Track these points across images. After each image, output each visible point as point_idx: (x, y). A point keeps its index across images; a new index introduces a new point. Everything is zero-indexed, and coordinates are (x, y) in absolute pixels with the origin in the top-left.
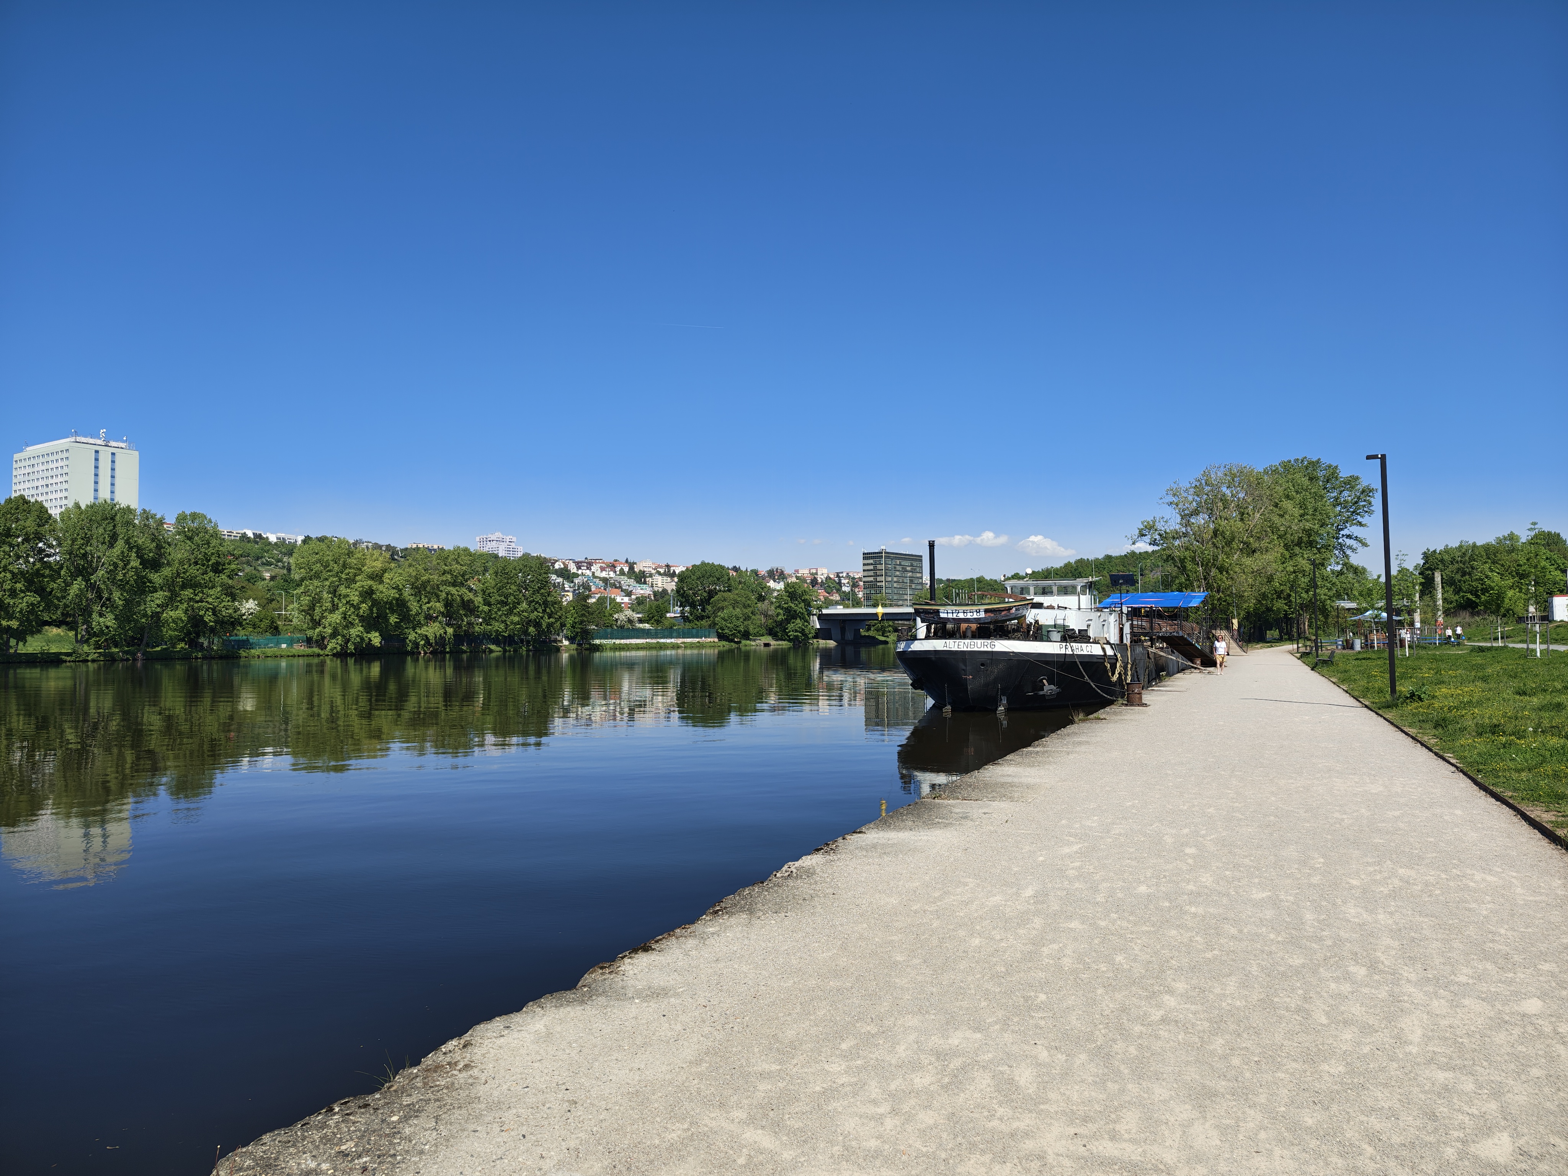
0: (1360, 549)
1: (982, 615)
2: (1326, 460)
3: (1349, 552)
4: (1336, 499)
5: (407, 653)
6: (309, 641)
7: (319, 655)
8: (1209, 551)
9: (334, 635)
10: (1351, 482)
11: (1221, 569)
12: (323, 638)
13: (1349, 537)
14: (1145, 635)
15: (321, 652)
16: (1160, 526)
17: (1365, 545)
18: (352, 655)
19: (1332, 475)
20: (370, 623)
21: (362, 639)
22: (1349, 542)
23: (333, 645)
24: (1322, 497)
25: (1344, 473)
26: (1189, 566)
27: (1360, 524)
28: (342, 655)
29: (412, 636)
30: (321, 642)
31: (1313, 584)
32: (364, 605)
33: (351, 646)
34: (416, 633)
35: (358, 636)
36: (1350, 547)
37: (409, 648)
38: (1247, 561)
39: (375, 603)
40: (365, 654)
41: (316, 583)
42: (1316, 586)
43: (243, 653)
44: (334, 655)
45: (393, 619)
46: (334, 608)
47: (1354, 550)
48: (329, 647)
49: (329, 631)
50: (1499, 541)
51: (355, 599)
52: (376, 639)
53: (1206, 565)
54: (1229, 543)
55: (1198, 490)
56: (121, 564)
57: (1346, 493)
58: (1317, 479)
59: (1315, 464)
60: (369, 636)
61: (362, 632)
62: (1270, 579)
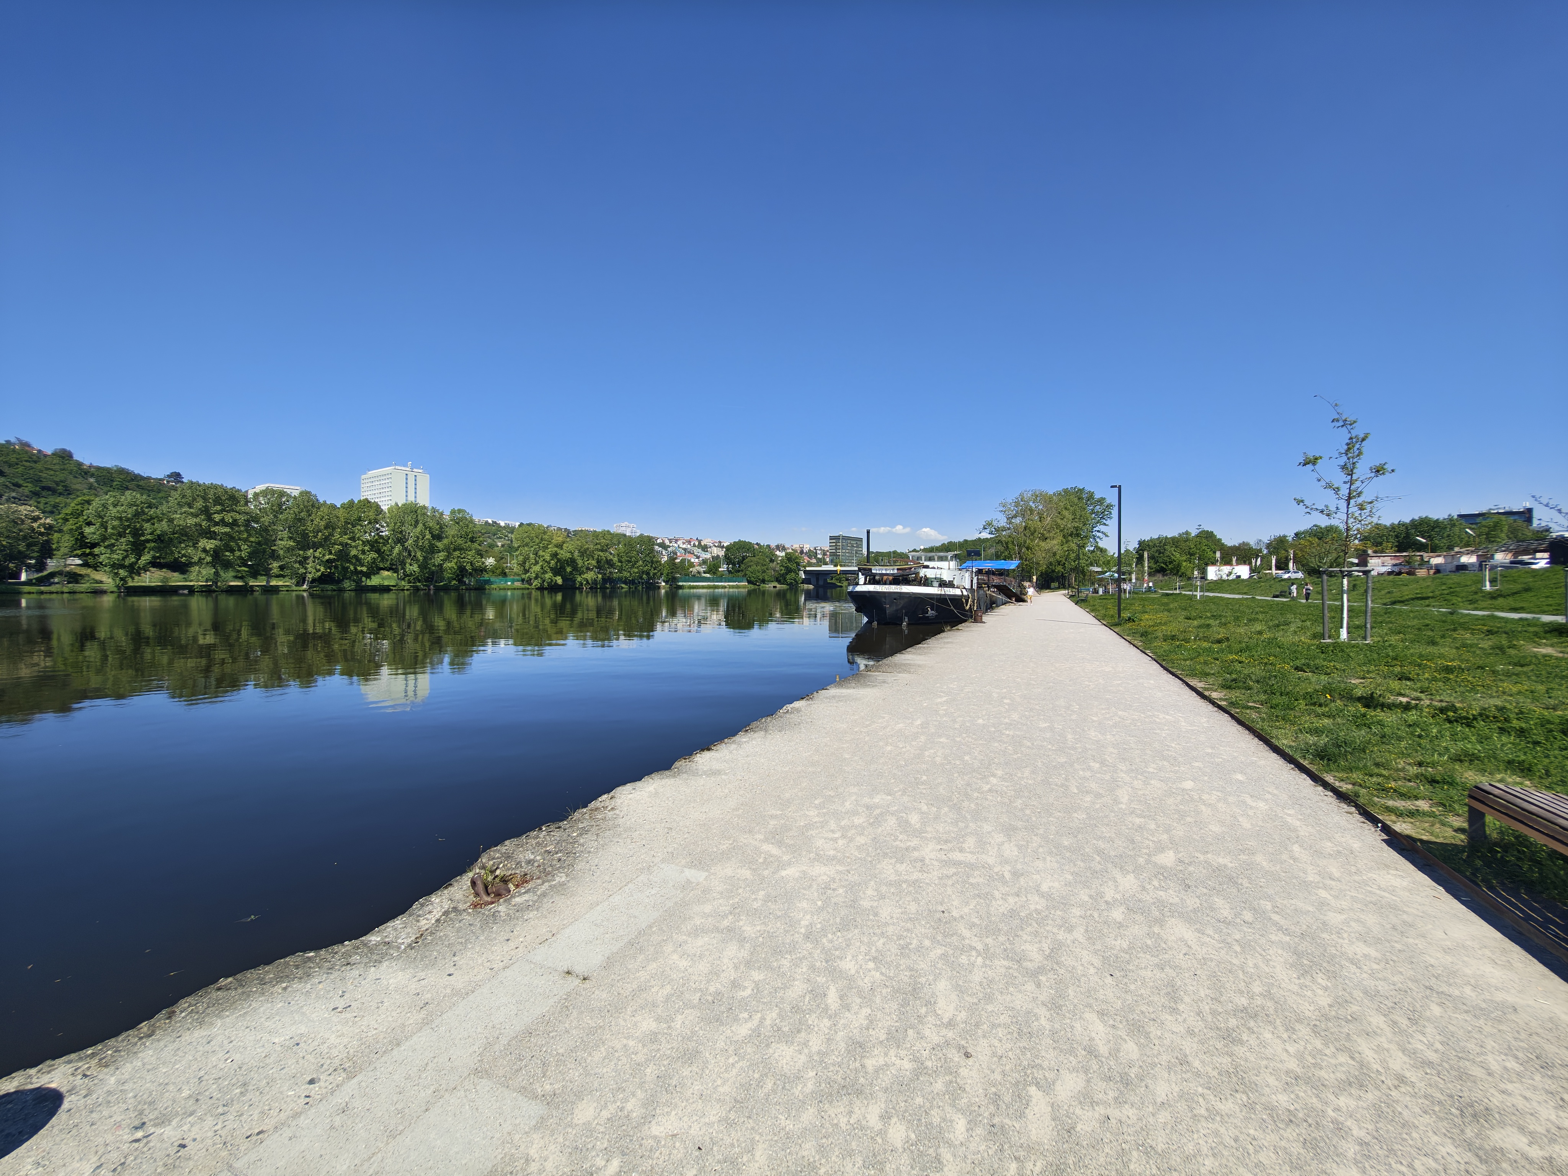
0: (1104, 538)
1: (896, 571)
2: (1088, 488)
3: (1098, 540)
4: (1093, 510)
5: (577, 588)
6: (523, 580)
7: (528, 589)
8: (1022, 538)
9: (536, 578)
10: (1101, 501)
11: (1028, 548)
12: (531, 579)
13: (1098, 531)
14: (985, 584)
15: (530, 587)
16: (994, 523)
17: (1107, 536)
18: (546, 589)
19: (1091, 495)
20: (556, 571)
21: (552, 580)
22: (1098, 534)
23: (536, 583)
24: (1085, 509)
25: (1097, 496)
26: (1010, 546)
27: (1105, 524)
28: (541, 589)
29: (579, 579)
30: (529, 582)
31: (1078, 558)
32: (553, 561)
33: (546, 584)
34: (581, 577)
35: (549, 578)
36: (1099, 537)
37: (577, 586)
38: (1043, 544)
39: (559, 560)
40: (553, 588)
41: (526, 548)
42: (1079, 559)
43: (487, 587)
44: (537, 589)
45: (569, 569)
46: (537, 563)
47: (1101, 539)
48: (534, 584)
49: (534, 575)
50: (1180, 535)
51: (548, 558)
52: (559, 580)
53: (1020, 546)
54: (1032, 534)
55: (1017, 504)
56: (421, 537)
57: (1098, 507)
58: (1083, 499)
59: (1081, 491)
60: (555, 578)
61: (552, 577)
62: (1055, 554)
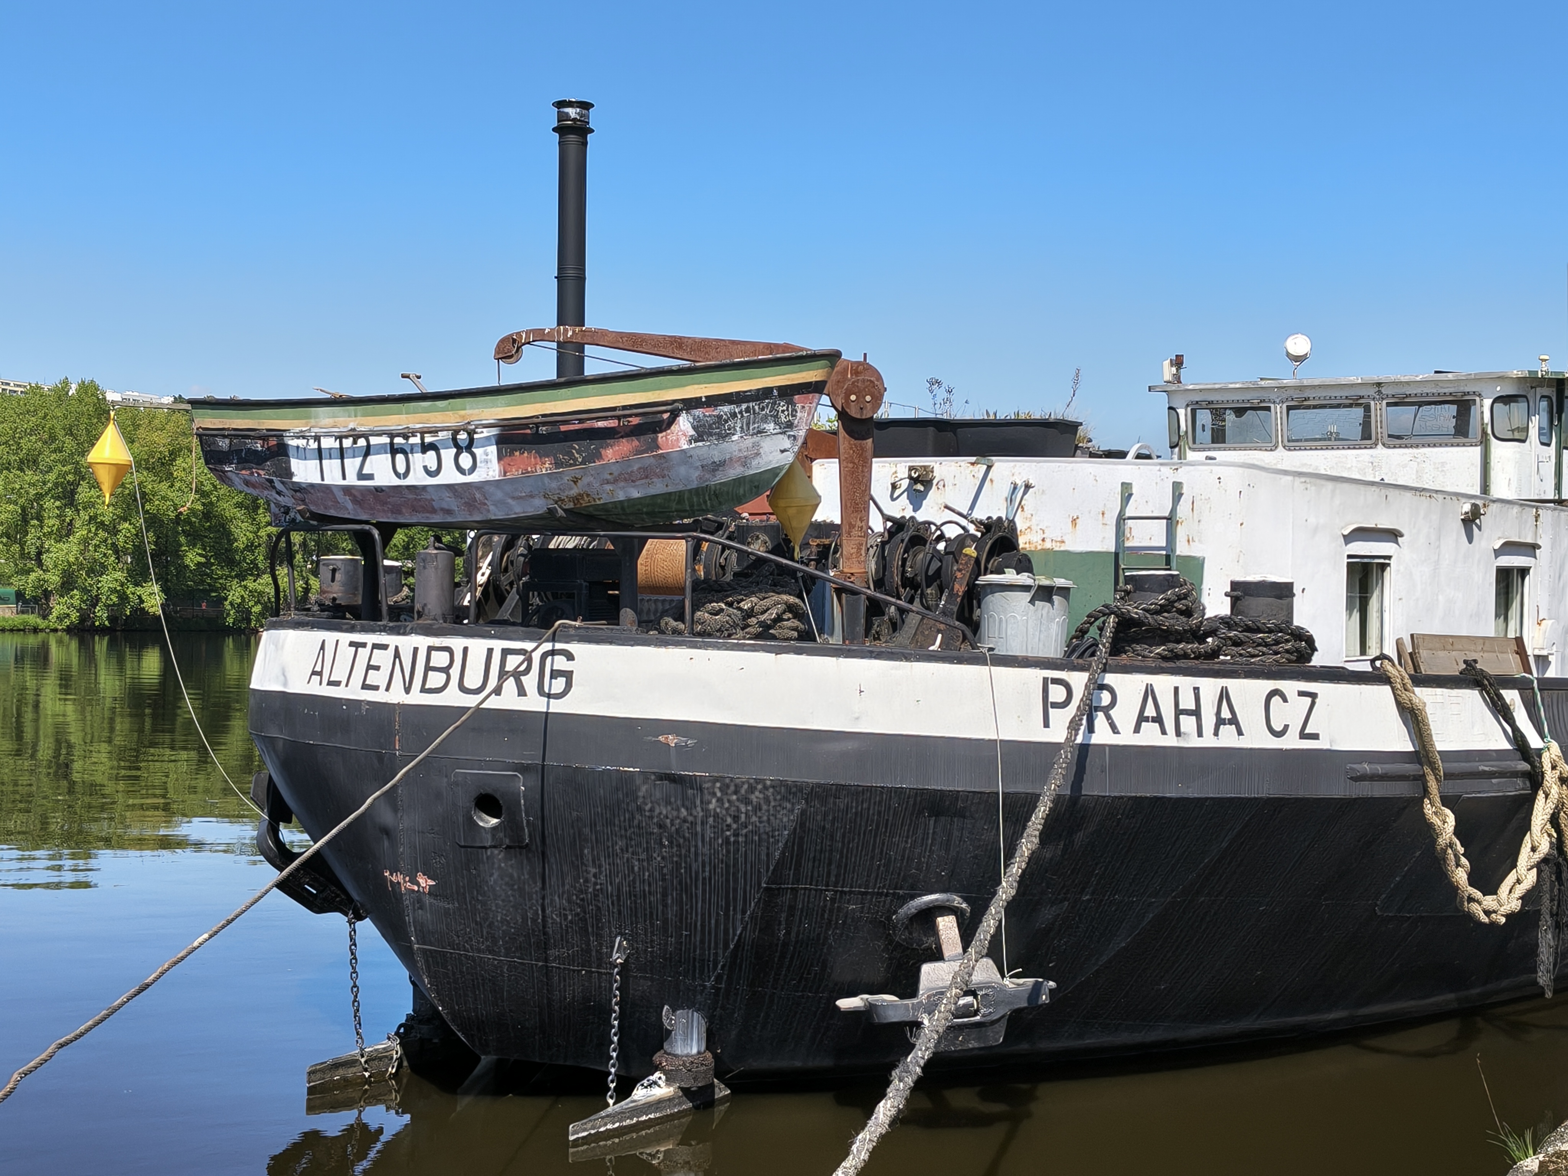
5: (228, 631)
6: (18, 599)
7: (36, 630)
9: (68, 584)
12: (47, 594)
15: (42, 623)
18: (102, 631)
20: (141, 564)
21: (123, 598)
23: (64, 609)
28: (83, 631)
29: (235, 594)
30: (42, 603)
32: (126, 525)
34: (245, 587)
35: (113, 591)
37: (230, 620)
40: (129, 629)
44: (69, 630)
45: (193, 557)
48: (55, 613)
49: (54, 579)
52: (153, 598)
60: (139, 591)
61: (122, 585)
